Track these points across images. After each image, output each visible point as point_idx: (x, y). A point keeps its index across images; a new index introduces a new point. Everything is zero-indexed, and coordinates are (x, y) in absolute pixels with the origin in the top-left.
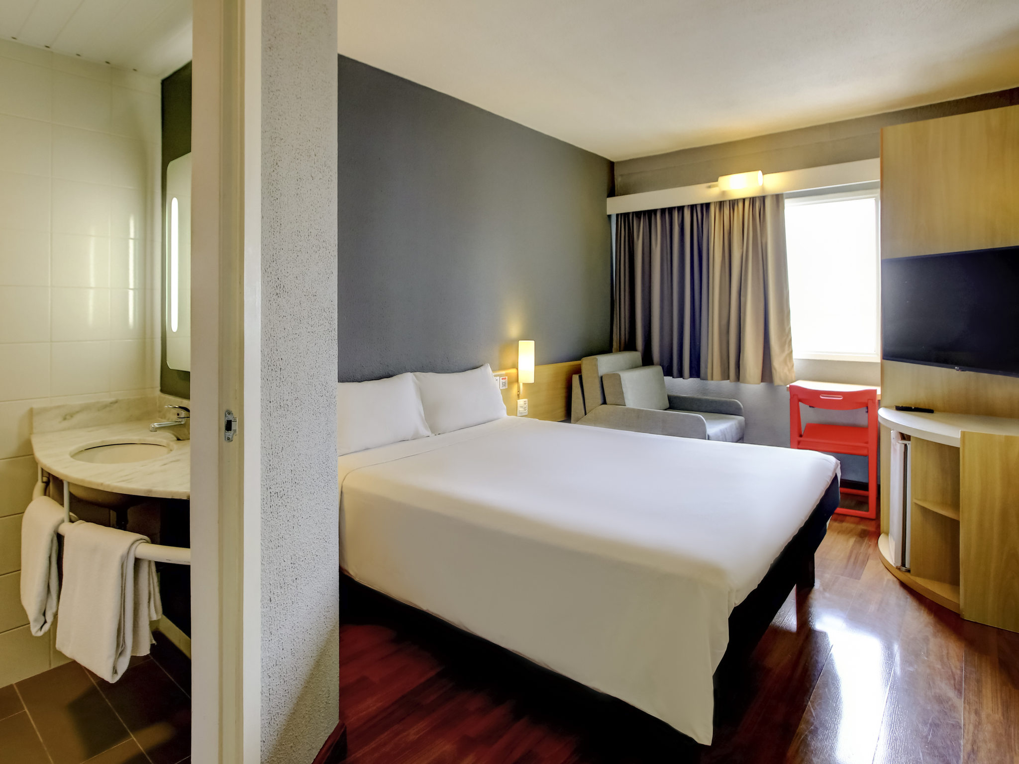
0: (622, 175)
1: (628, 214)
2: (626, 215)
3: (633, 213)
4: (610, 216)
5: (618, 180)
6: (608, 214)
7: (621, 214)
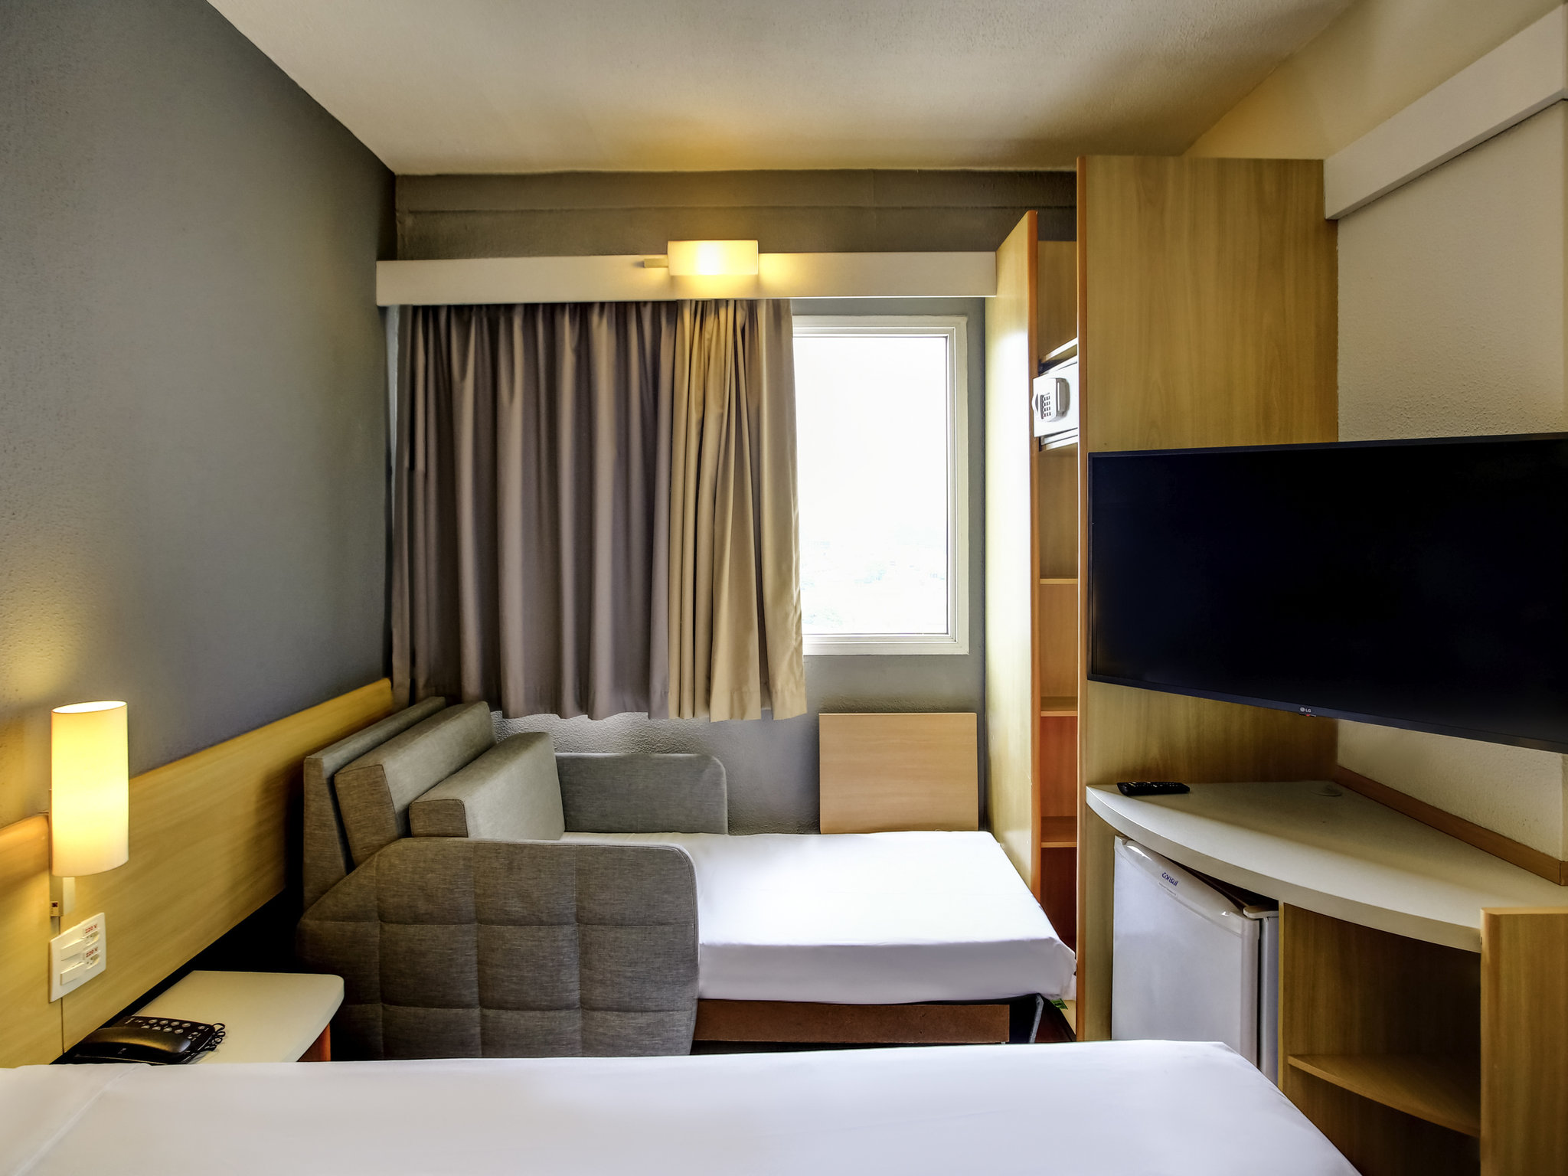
0: (414, 213)
1: (435, 309)
2: (428, 313)
3: (449, 307)
4: (383, 311)
5: (407, 224)
6: (381, 302)
7: (415, 308)
